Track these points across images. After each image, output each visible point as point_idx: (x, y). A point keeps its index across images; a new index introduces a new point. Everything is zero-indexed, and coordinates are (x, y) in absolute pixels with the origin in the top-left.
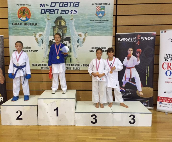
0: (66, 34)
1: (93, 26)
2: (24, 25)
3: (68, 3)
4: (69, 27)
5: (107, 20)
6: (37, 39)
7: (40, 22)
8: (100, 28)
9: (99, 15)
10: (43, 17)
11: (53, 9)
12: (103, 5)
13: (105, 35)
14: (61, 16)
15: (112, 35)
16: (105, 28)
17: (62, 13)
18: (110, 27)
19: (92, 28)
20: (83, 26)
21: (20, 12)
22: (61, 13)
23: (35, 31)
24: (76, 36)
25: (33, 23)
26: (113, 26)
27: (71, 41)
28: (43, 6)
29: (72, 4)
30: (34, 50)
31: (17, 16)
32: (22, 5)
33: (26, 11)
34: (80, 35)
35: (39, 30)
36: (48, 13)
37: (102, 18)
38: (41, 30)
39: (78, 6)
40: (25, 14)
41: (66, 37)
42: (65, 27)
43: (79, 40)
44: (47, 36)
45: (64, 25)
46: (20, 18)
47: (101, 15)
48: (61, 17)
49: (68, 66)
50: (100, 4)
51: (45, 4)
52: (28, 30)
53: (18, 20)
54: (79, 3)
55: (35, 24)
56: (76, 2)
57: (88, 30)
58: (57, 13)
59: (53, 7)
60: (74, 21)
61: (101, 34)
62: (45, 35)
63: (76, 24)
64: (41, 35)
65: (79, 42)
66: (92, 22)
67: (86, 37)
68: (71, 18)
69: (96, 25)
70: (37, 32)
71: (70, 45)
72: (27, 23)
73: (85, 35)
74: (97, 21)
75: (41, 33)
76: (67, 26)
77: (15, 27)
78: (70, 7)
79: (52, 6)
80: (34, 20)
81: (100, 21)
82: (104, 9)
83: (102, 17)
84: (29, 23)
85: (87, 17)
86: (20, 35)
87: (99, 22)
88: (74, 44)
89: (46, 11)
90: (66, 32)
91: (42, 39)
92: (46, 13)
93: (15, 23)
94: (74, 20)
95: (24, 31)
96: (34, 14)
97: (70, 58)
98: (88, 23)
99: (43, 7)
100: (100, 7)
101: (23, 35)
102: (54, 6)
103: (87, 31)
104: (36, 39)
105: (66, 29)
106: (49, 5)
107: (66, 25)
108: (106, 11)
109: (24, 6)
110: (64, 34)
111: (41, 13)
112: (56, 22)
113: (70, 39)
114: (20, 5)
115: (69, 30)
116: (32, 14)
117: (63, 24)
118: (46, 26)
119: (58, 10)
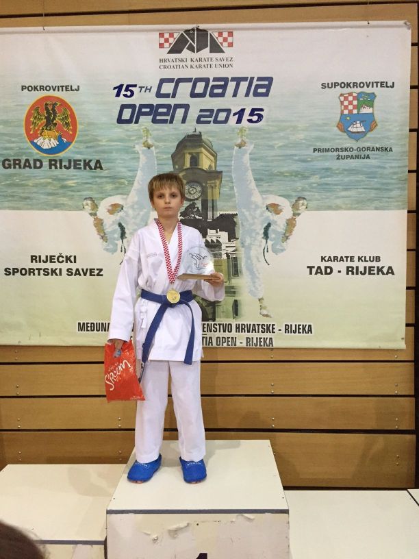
0: (219, 204)
1: (327, 169)
2: (50, 168)
3: (226, 80)
4: (231, 177)
5: (384, 146)
6: (99, 224)
7: (114, 155)
8: (353, 178)
9: (349, 129)
10: (127, 135)
11: (168, 106)
12: (365, 89)
13: (376, 209)
14: (197, 133)
15: (403, 209)
16: (376, 180)
17: (202, 119)
18: (395, 177)
19: (321, 178)
20: (287, 172)
21: (35, 118)
22: (199, 121)
23: (92, 191)
24: (258, 212)
25: (85, 161)
26: (410, 171)
27: (240, 232)
28: (129, 93)
29: (244, 85)
30: (89, 268)
31: (23, 131)
32: (42, 88)
33: (60, 111)
34: (274, 208)
35: (109, 187)
36: (146, 121)
37: (364, 139)
38: (117, 188)
39: (266, 94)
40: (55, 124)
41: (218, 214)
42: (215, 175)
43: (269, 225)
44: (142, 213)
45: (210, 166)
46: (35, 141)
47: (358, 127)
48: (200, 135)
49: (224, 331)
50: (355, 85)
51: (135, 86)
52: (63, 187)
53: (28, 148)
54: (270, 80)
55: (93, 164)
56: (259, 79)
57: (307, 186)
58: (184, 121)
59: (167, 96)
60: (250, 154)
61: (360, 204)
62: (132, 207)
63: (259, 164)
64: (115, 208)
65: (272, 235)
66: (320, 156)
67: (299, 214)
68: (239, 141)
69: (338, 169)
70: (101, 196)
71: (234, 249)
72: (61, 161)
73: (295, 207)
74: (342, 153)
75: (117, 199)
76: (222, 172)
77: (11, 175)
78: (235, 95)
79: (163, 91)
80: (87, 147)
81: (355, 153)
82: (372, 106)
83: (364, 134)
84: (70, 161)
85: (302, 136)
86: (32, 207)
87: (350, 154)
88: (251, 244)
89: (138, 112)
90: (216, 197)
91: (120, 225)
92: (137, 122)
93: (14, 160)
94: (249, 148)
95: (51, 191)
96: (89, 124)
97: (234, 298)
98: (308, 161)
99: (125, 96)
100: (354, 98)
101: (46, 210)
102: (171, 91)
103: (303, 190)
104: (96, 225)
105: (218, 182)
106: (150, 90)
107: (219, 169)
108: (378, 110)
109: (51, 93)
110: (210, 204)
111: (120, 121)
112: (177, 156)
113: (234, 224)
114: (35, 88)
115: (232, 188)
116: (81, 124)
117: (206, 163)
118: (139, 173)
119: (186, 107)
